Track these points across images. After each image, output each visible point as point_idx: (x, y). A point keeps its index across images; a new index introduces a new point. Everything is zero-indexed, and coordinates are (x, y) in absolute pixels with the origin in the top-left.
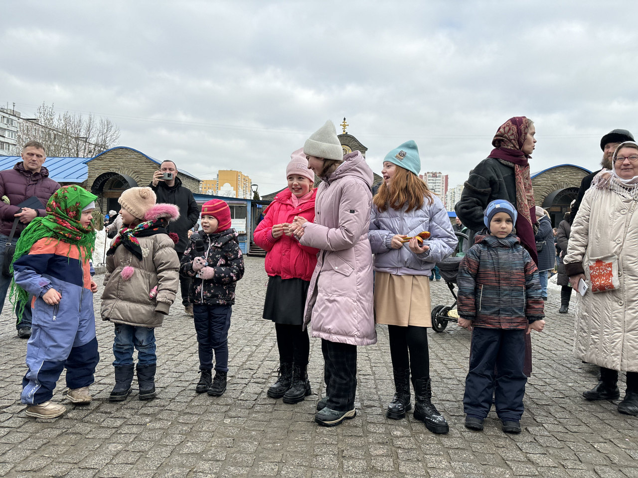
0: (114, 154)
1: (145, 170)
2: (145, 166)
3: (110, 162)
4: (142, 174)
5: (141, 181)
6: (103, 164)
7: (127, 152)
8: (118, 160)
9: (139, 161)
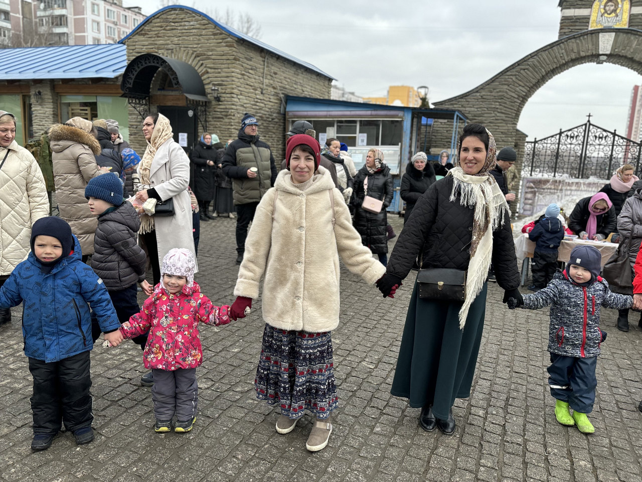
0: (163, 22)
1: (212, 50)
2: (213, 42)
3: (158, 37)
4: (209, 59)
5: (207, 72)
6: (146, 43)
7: (183, 16)
8: (170, 33)
9: (204, 32)
